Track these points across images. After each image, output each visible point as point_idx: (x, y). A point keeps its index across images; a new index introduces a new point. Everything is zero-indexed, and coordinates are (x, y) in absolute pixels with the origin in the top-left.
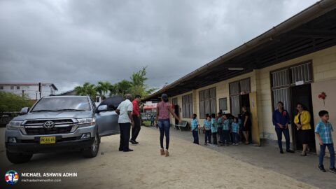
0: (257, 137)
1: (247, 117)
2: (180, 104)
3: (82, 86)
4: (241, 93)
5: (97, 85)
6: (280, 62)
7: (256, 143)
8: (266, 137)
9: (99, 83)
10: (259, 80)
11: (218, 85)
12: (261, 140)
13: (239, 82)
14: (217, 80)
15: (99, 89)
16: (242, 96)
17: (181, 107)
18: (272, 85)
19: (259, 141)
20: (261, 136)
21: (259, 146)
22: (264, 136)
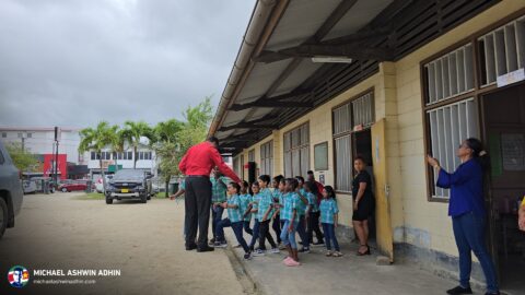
2: (258, 159)
3: (95, 128)
4: (356, 129)
5: (122, 128)
6: (447, 27)
8: (410, 239)
9: (128, 123)
10: (392, 88)
11: (313, 116)
12: (396, 246)
13: (350, 102)
15: (127, 135)
16: (357, 133)
17: (259, 166)
20: (398, 238)
21: (391, 263)
22: (404, 235)
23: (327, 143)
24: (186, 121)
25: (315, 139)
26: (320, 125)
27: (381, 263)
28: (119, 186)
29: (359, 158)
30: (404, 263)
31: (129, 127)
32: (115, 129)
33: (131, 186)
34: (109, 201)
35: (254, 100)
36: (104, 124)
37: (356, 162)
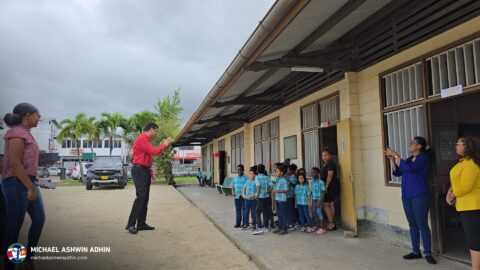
0: (351, 216)
1: (330, 173)
2: (228, 149)
3: (73, 119)
4: (322, 126)
5: (99, 119)
6: (401, 48)
7: (348, 229)
8: (370, 217)
9: (104, 115)
10: (355, 94)
11: (282, 112)
12: (360, 222)
13: (318, 104)
14: (281, 104)
15: (104, 125)
16: (324, 129)
17: (229, 154)
18: (384, 103)
19: (353, 224)
20: (361, 216)
21: (356, 237)
22: (365, 214)
23: (295, 136)
24: (158, 113)
25: (284, 132)
26: (289, 121)
27: (348, 236)
28: (99, 173)
29: (326, 150)
30: (365, 236)
31: (106, 118)
32: (92, 119)
33: (111, 173)
34: (89, 187)
35: (232, 99)
36: (81, 115)
37: (324, 153)
